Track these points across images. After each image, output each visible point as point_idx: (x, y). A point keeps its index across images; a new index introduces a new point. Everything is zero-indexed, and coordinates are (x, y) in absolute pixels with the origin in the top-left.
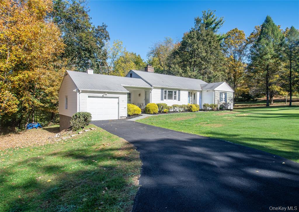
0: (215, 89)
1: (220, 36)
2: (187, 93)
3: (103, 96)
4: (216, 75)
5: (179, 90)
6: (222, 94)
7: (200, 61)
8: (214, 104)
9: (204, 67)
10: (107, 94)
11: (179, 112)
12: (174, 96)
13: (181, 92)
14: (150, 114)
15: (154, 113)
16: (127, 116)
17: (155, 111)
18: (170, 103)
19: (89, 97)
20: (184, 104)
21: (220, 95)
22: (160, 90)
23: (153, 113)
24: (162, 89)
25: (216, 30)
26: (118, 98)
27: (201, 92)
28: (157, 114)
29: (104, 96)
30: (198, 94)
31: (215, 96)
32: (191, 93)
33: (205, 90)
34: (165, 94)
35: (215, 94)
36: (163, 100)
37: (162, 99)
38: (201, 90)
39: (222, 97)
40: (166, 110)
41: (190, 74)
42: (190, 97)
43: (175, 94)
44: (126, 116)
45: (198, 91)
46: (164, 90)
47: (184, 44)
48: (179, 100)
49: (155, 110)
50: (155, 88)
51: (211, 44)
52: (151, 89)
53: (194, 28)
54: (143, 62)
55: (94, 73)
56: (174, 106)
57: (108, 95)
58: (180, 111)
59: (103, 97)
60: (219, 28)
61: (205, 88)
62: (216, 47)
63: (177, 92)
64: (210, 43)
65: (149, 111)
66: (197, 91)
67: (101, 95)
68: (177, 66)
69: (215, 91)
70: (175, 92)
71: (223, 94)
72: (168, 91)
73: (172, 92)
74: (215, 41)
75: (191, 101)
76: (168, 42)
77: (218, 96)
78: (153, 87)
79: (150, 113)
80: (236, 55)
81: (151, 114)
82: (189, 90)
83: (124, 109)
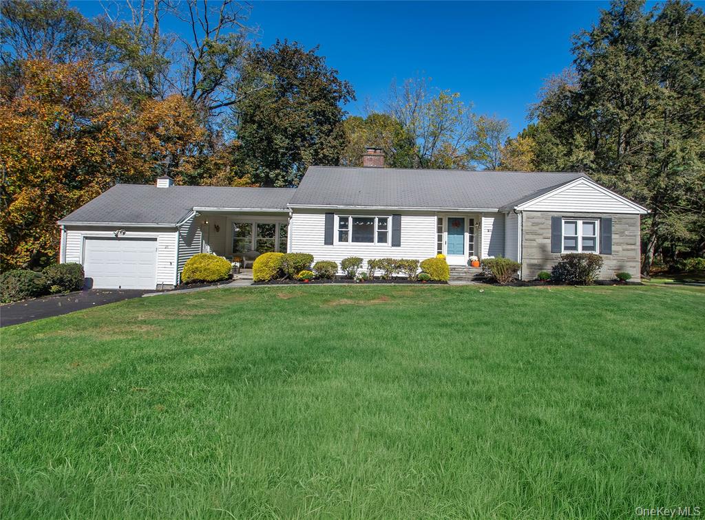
0: (520, 208)
2: (432, 222)
3: (116, 235)
5: (397, 215)
6: (576, 223)
8: (519, 257)
10: (126, 232)
12: (376, 230)
13: (404, 219)
16: (175, 284)
21: (557, 229)
22: (322, 217)
24: (329, 213)
26: (155, 240)
29: (119, 236)
30: (487, 224)
31: (522, 230)
32: (472, 220)
34: (344, 226)
35: (522, 225)
36: (333, 244)
37: (328, 241)
44: (172, 283)
45: (489, 215)
46: (336, 217)
48: (396, 243)
50: (299, 211)
57: (129, 234)
59: (117, 238)
63: (390, 219)
66: (479, 213)
67: (111, 234)
70: (383, 222)
71: (581, 222)
72: (355, 220)
73: (372, 220)
75: (471, 246)
77: (541, 231)
78: (291, 210)
82: (438, 212)
83: (170, 266)
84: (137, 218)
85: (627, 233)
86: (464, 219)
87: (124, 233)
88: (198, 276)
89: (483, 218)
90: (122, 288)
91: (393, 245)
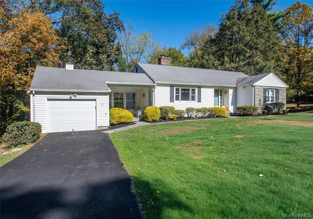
0: (254, 85)
1: (276, 14)
2: (212, 91)
3: (70, 98)
4: (266, 66)
5: (200, 87)
6: (268, 91)
7: (243, 48)
8: (253, 105)
9: (248, 55)
10: (77, 96)
11: (195, 119)
12: (191, 95)
13: (202, 89)
14: (148, 122)
15: (154, 121)
16: (109, 126)
17: (154, 118)
18: (181, 105)
19: (48, 100)
20: (204, 107)
21: (265, 93)
22: (169, 88)
23: (151, 120)
24: (172, 86)
25: (270, 7)
26: (95, 100)
27: (235, 89)
28: (158, 122)
29: (72, 98)
30: (231, 91)
31: (255, 94)
32: (221, 90)
33: (240, 86)
34: (177, 93)
35: (255, 92)
36: (173, 102)
37: (172, 100)
38: (235, 86)
39: (268, 95)
40: (173, 116)
41: (227, 66)
42: (220, 97)
43: (194, 93)
44: (107, 125)
45: (231, 88)
46: (175, 88)
47: (223, 28)
48: (199, 101)
49: (154, 116)
50: (159, 85)
51: (259, 23)
52: (154, 87)
53: (234, 5)
54: (184, 56)
55: (74, 68)
56: (189, 110)
57: (79, 97)
58: (197, 117)
59: (71, 100)
60: (274, 4)
61: (242, 83)
62: (266, 28)
63: (197, 89)
64: (257, 22)
65: (146, 118)
66: (228, 87)
67: (68, 97)
68: (211, 57)
69: (256, 87)
70: (193, 90)
71: (270, 91)
72: (182, 90)
73: (188, 90)
74: (265, 19)
75: (221, 102)
76: (210, 30)
77: (260, 94)
78: (156, 84)
79: (148, 120)
80: (300, 37)
81: (150, 122)
82: (215, 86)
83: (105, 115)
84: (79, 87)
85: (283, 95)
86: (219, 90)
87: (75, 96)
88: (123, 120)
89: (230, 89)
90: (74, 131)
91: (198, 102)
